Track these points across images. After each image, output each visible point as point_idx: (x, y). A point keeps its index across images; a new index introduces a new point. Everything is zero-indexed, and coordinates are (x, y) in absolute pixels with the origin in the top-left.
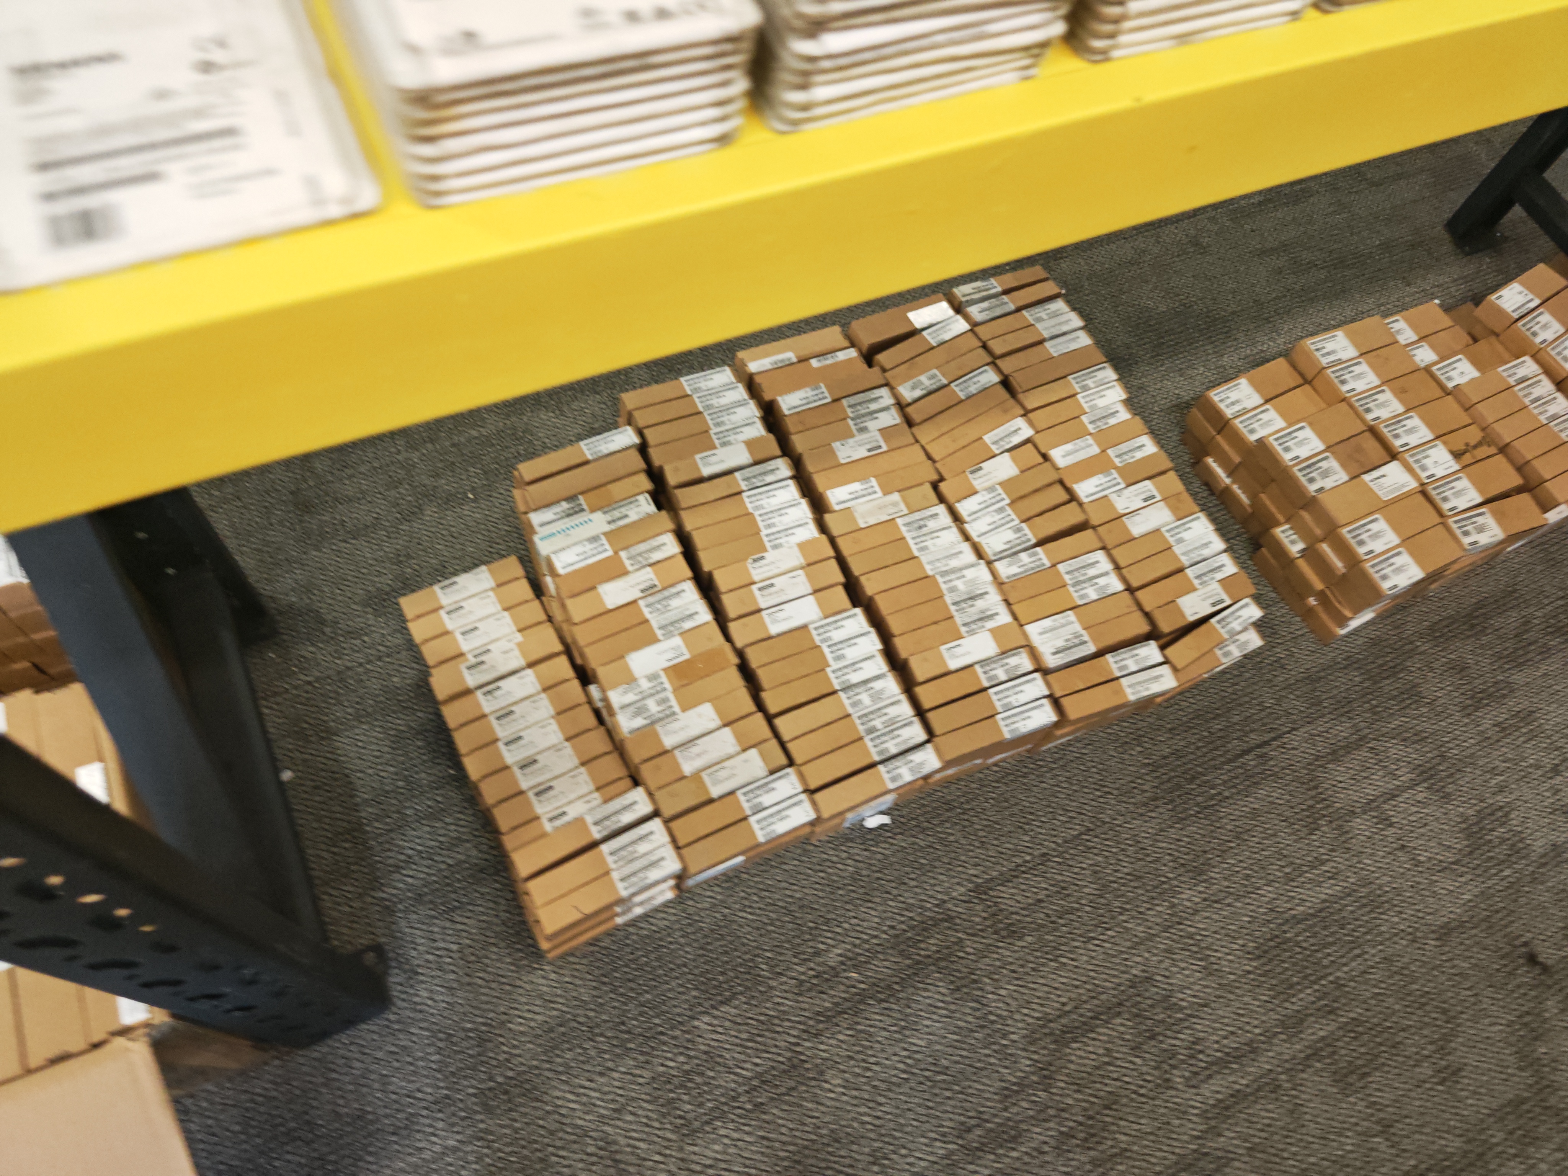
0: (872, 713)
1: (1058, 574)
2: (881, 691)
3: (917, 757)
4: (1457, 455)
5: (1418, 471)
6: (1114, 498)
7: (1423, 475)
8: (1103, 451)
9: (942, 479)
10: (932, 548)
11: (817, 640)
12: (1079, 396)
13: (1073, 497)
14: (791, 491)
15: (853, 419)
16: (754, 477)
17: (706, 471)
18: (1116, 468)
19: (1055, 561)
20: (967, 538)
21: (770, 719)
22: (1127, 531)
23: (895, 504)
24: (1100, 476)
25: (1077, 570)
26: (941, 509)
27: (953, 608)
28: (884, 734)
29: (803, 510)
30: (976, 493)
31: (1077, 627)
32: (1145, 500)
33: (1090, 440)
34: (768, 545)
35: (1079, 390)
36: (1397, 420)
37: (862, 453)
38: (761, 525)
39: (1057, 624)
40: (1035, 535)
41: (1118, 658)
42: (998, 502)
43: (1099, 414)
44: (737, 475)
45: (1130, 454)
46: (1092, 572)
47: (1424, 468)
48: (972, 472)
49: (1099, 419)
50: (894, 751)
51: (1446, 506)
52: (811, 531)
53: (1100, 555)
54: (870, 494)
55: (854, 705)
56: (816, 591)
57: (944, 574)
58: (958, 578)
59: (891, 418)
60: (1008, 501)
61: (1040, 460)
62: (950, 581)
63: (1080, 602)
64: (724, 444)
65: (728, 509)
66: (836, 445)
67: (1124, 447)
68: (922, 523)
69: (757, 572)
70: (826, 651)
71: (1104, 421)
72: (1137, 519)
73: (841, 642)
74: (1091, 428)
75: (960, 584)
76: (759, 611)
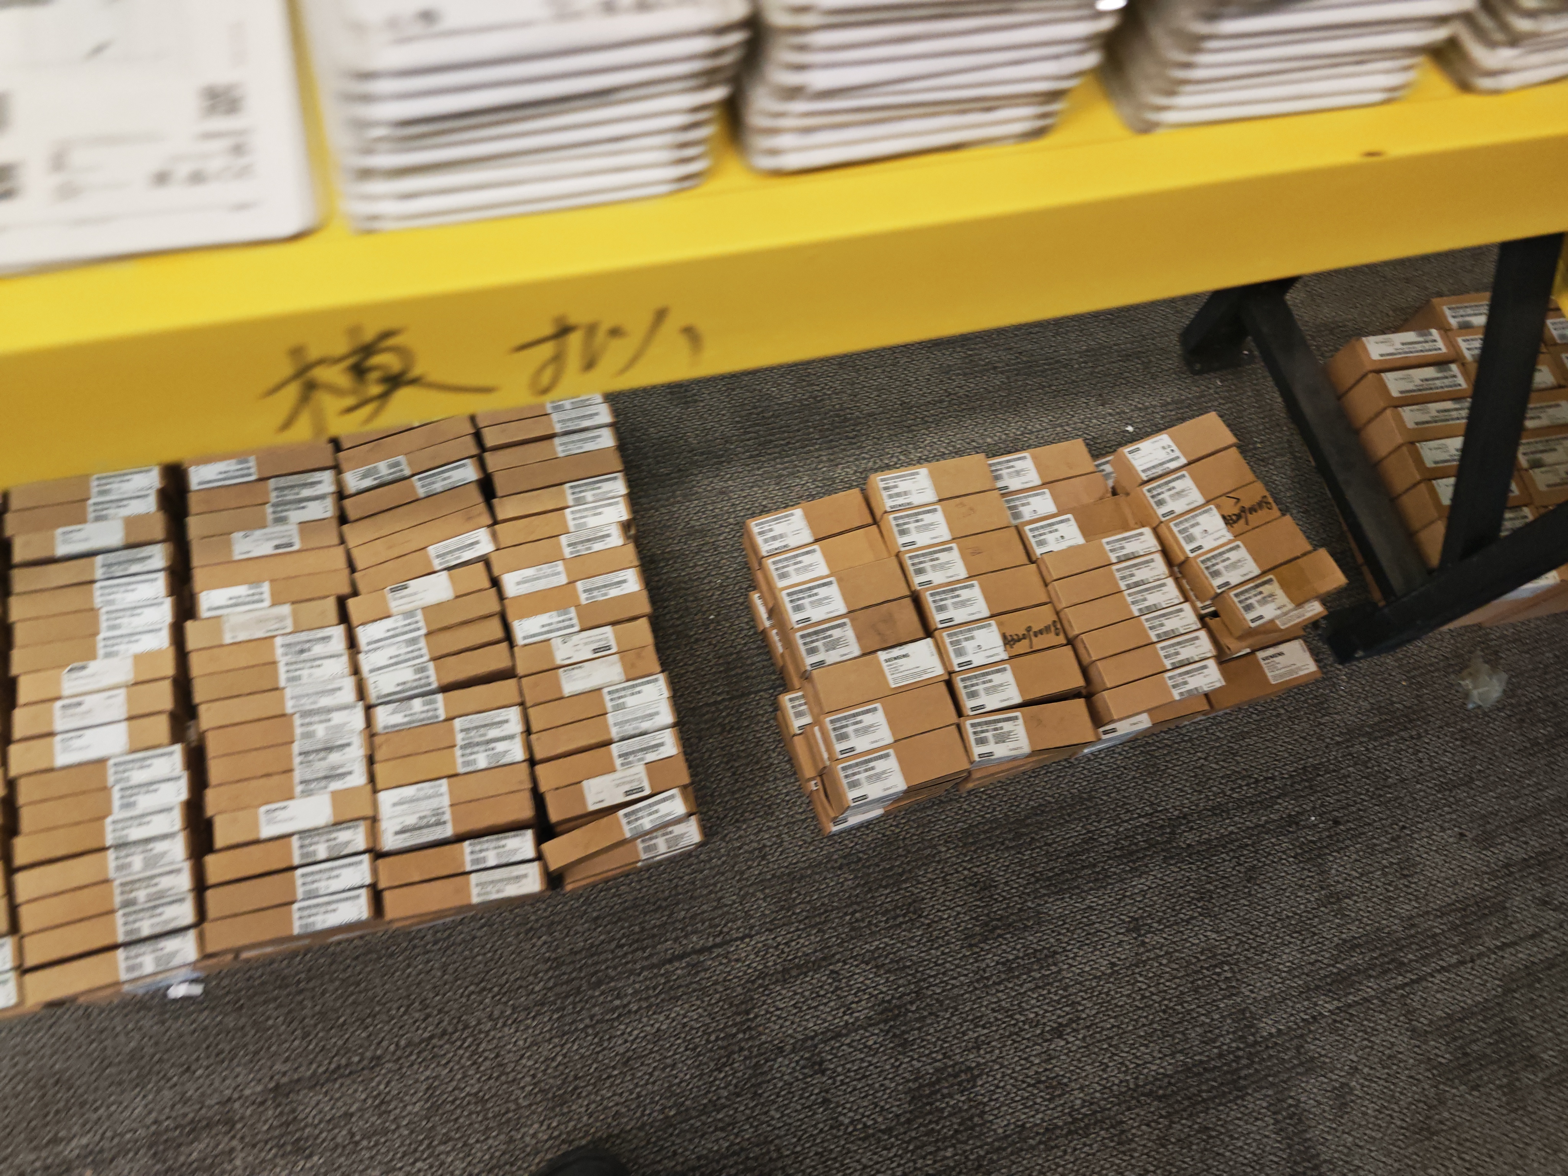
0: (139, 880)
1: (451, 731)
2: (163, 854)
3: (170, 945)
4: (1008, 641)
5: (952, 655)
6: (556, 643)
7: (956, 661)
8: (572, 582)
9: (355, 593)
10: (305, 680)
11: (111, 779)
12: (568, 511)
13: (508, 637)
14: (159, 586)
15: (273, 505)
16: (119, 563)
17: (61, 550)
18: (578, 606)
19: (451, 715)
20: (356, 671)
21: (11, 872)
22: (559, 687)
23: (281, 619)
24: (554, 613)
25: (476, 728)
26: (338, 632)
27: (297, 760)
28: (143, 910)
29: (164, 612)
30: (389, 617)
31: (446, 801)
32: (595, 651)
33: (560, 566)
34: (101, 652)
35: (571, 503)
36: (952, 588)
37: (267, 549)
38: (104, 625)
39: (421, 794)
40: (438, 680)
41: (478, 848)
42: (411, 631)
43: (584, 535)
44: (99, 559)
45: (604, 591)
46: (493, 733)
47: (960, 653)
48: (393, 590)
49: (582, 542)
50: (146, 932)
51: (968, 704)
52: (162, 640)
53: (513, 715)
54: (254, 602)
55: (119, 868)
56: (130, 718)
57: (305, 714)
58: (321, 722)
59: (324, 510)
60: (423, 631)
61: (486, 583)
62: (310, 724)
63: (461, 770)
64: (98, 519)
65: (71, 600)
66: (237, 536)
67: (599, 581)
68: (307, 646)
69: (70, 684)
70: (116, 794)
71: (588, 545)
72: (577, 673)
73: (140, 786)
74: (567, 552)
75: (320, 731)
76: (51, 734)
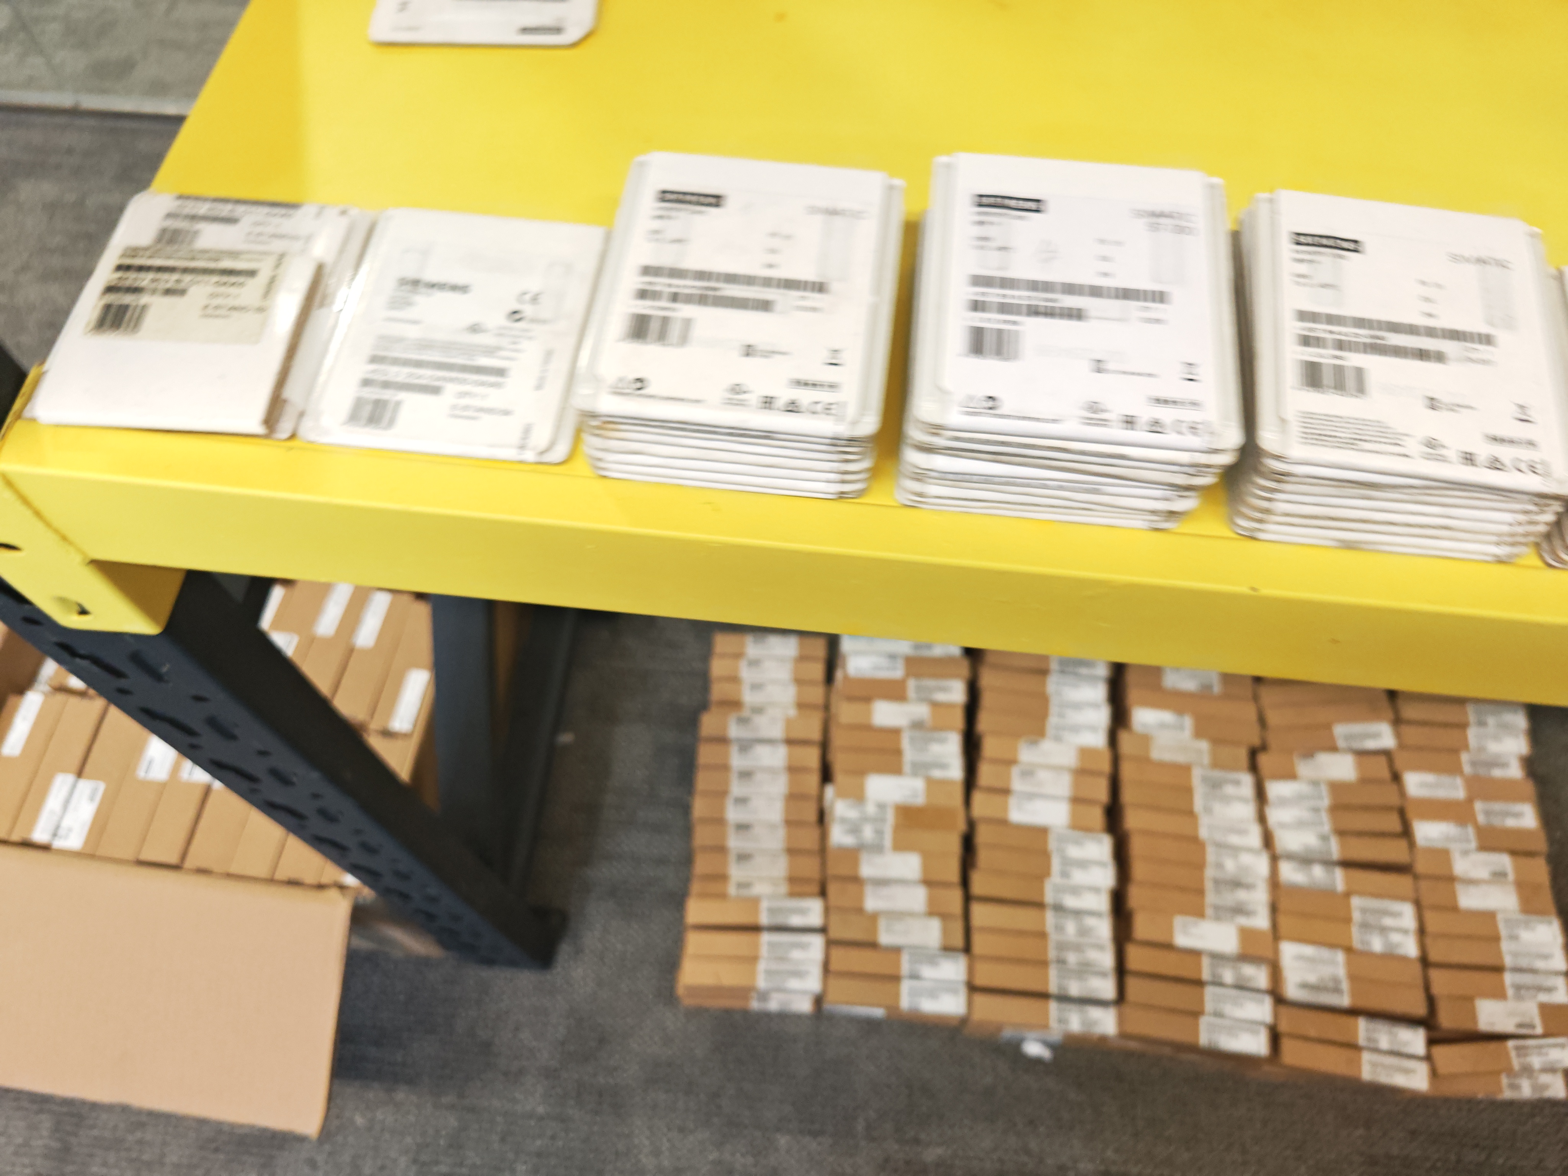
0: (1070, 944)
1: (1348, 905)
2: (1091, 929)
3: (1094, 1013)
6: (1456, 855)
8: (1470, 800)
9: (1264, 749)
10: (1217, 814)
11: (1052, 848)
12: (1469, 729)
13: (1407, 833)
14: (1099, 691)
18: (1476, 824)
19: (1351, 890)
20: (1263, 820)
21: (968, 898)
22: (1454, 898)
23: (1200, 752)
24: (1452, 825)
25: (1372, 911)
26: (1249, 779)
27: (1209, 884)
28: (1072, 971)
29: (1102, 717)
30: (1295, 779)
31: (1341, 971)
32: (1493, 875)
33: (1459, 781)
34: (1050, 734)
35: (1473, 723)
37: (1191, 685)
38: (1053, 711)
39: (1319, 956)
40: (1342, 853)
41: (1373, 1028)
42: (1317, 800)
43: (1485, 758)
45: (1501, 817)
46: (1388, 921)
48: (1301, 756)
49: (1482, 764)
50: (1076, 993)
52: (1098, 740)
53: (1408, 910)
54: (1178, 730)
55: (1056, 926)
56: (1073, 800)
57: (1217, 845)
58: (1230, 857)
60: (1328, 804)
61: (1388, 777)
62: (1221, 855)
63: (1358, 947)
67: (1497, 806)
68: (1219, 783)
69: (1026, 754)
70: (1055, 860)
71: (1487, 768)
72: (1473, 890)
73: (1074, 860)
74: (1467, 769)
75: (1230, 864)
76: (1008, 792)
